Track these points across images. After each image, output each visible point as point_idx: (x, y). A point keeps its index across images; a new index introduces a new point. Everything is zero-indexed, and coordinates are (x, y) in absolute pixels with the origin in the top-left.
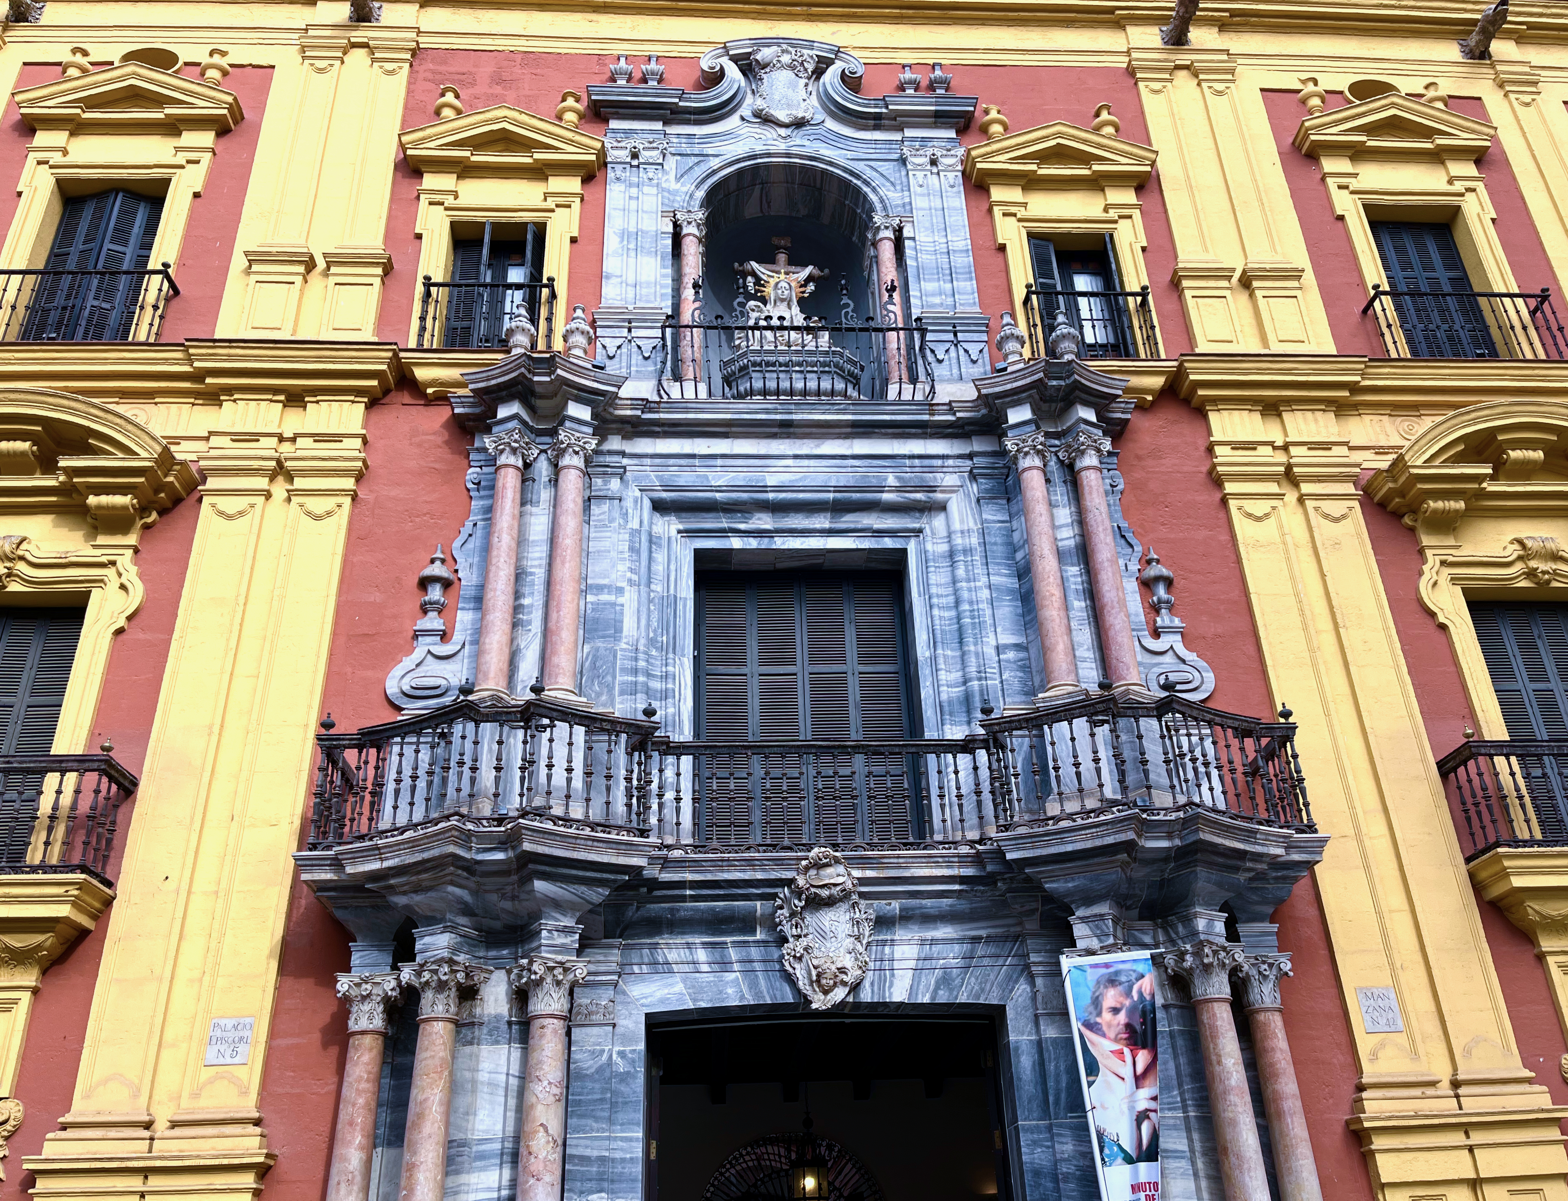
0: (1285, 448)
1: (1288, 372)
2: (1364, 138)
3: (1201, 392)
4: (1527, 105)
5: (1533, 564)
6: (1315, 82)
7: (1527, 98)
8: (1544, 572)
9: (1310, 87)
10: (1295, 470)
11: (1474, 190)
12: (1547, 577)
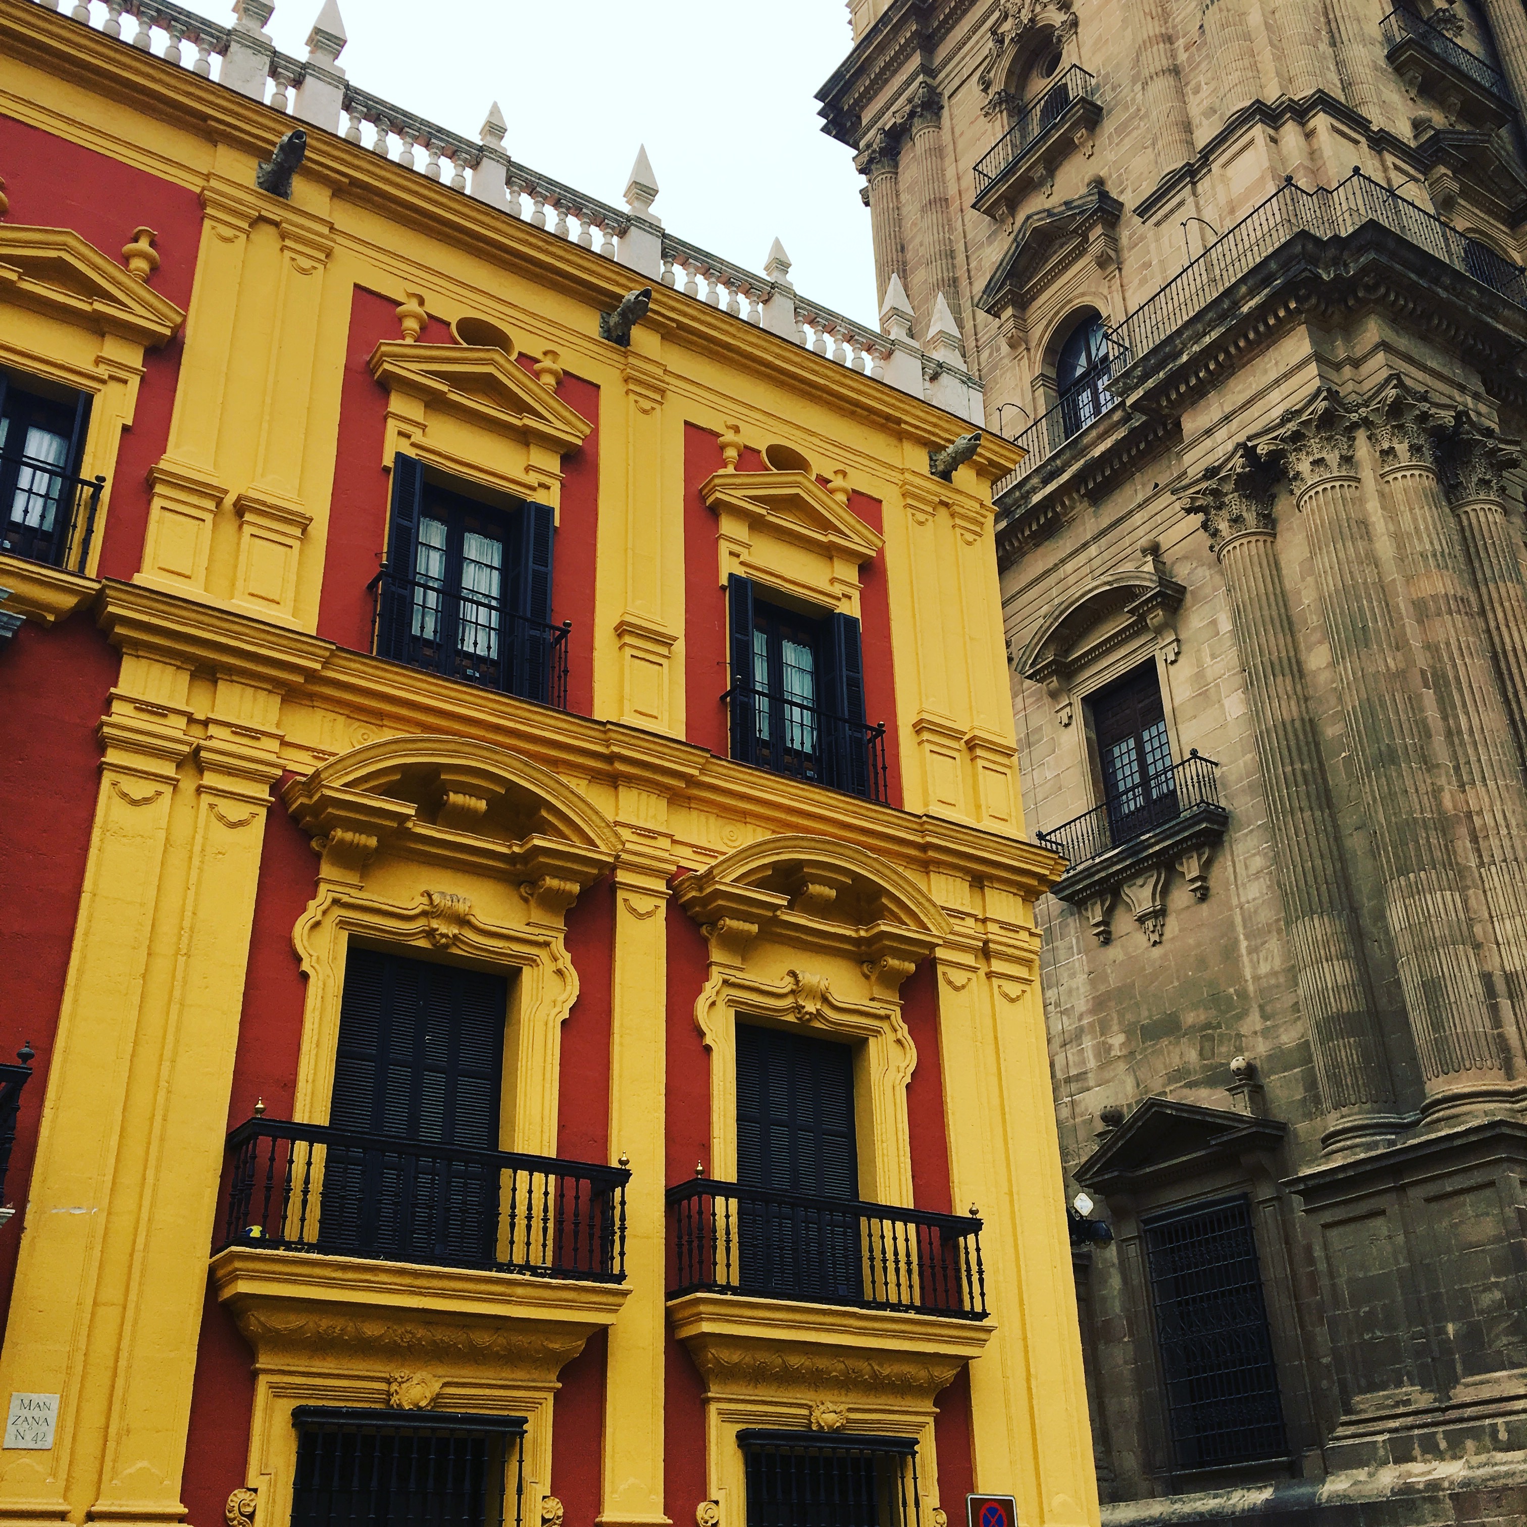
0: (206, 723)
1: (237, 636)
2: (445, 389)
3: (118, 630)
4: (645, 412)
5: (435, 924)
6: (421, 302)
7: (647, 405)
8: (443, 935)
9: (412, 306)
10: (203, 754)
11: (548, 488)
12: (444, 940)
